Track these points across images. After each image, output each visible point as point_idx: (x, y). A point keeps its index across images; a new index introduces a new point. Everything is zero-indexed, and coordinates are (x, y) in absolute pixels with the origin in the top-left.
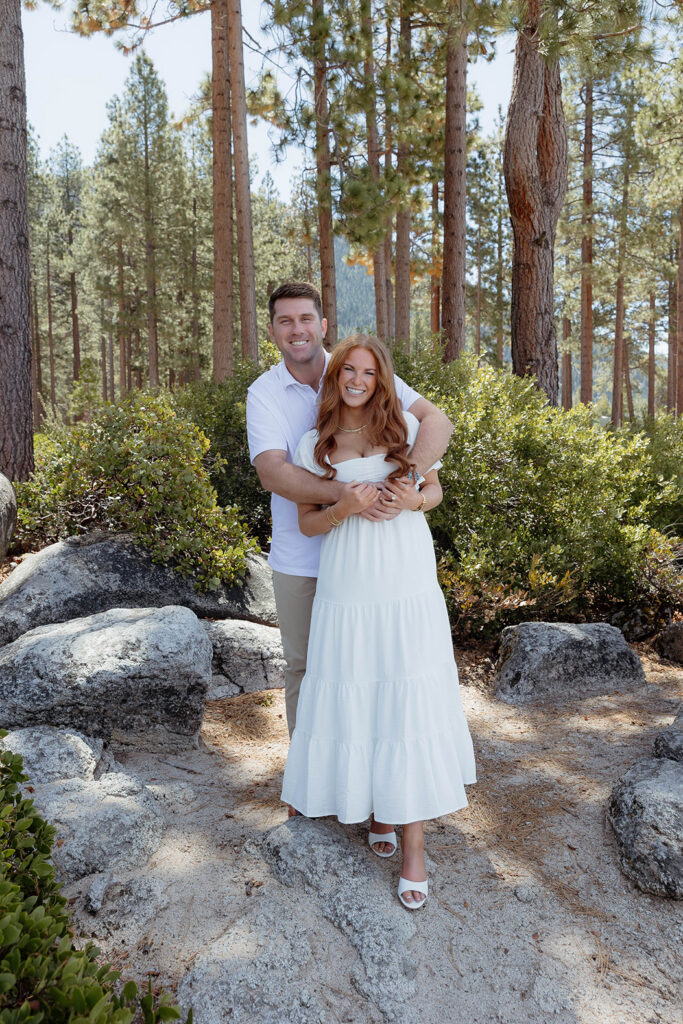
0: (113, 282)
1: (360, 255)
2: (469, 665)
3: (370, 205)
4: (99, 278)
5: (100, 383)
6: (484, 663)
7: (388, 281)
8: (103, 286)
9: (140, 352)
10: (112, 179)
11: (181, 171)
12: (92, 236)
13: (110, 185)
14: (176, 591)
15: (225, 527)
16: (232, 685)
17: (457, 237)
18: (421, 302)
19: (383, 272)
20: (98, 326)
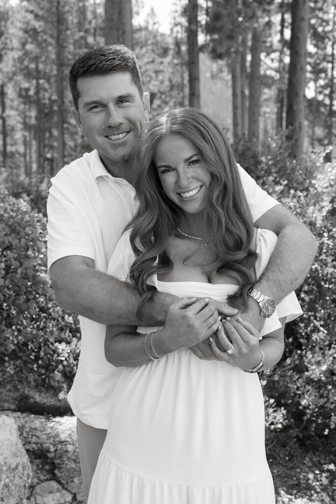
0: (32, 92)
1: (221, 71)
2: (313, 472)
3: (229, 27)
4: (21, 89)
5: (22, 170)
6: (328, 471)
7: (243, 93)
8: (24, 95)
9: (52, 147)
10: (32, 12)
11: (84, 6)
12: (16, 56)
13: (30, 17)
14: (15, 387)
15: (71, 318)
16: (64, 492)
17: (300, 55)
18: (268, 110)
19: (239, 84)
20: (20, 126)
